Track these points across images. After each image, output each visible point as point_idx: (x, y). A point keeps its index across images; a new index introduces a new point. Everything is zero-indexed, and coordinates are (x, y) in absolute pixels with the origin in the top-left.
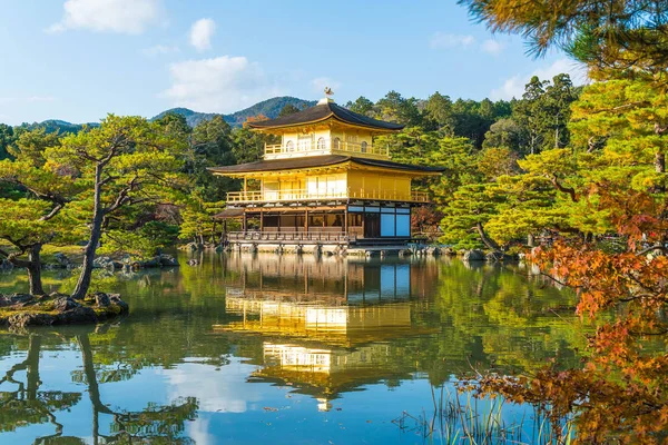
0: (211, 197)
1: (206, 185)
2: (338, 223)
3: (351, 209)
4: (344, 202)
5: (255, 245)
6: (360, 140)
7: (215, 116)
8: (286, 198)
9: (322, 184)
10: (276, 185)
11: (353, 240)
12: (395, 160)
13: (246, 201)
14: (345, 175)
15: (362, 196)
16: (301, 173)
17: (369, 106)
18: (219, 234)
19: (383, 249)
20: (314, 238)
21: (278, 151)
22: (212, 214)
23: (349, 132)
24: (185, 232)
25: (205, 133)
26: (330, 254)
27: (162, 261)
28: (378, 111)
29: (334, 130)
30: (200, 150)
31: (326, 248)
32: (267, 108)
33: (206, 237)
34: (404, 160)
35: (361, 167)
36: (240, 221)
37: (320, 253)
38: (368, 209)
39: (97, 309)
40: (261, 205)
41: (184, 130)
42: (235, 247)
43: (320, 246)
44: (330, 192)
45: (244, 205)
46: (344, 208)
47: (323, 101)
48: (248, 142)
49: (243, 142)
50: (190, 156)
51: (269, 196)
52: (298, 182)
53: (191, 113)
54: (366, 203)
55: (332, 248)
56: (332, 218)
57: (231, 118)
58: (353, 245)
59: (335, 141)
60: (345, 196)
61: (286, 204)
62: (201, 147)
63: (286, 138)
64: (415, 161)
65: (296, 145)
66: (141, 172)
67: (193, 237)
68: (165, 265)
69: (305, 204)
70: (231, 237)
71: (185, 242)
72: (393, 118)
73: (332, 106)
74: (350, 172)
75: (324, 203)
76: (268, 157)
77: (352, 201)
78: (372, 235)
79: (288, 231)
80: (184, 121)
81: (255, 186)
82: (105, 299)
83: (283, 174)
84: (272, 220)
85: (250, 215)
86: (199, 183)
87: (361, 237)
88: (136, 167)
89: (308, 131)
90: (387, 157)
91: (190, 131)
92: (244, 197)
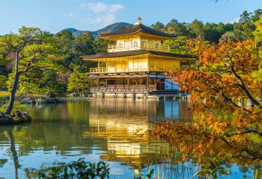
0: (83, 71)
1: (81, 65)
2: (144, 83)
3: (150, 76)
4: (146, 73)
5: (103, 94)
6: (155, 42)
7: (86, 32)
8: (119, 70)
9: (136, 64)
10: (114, 64)
11: (151, 91)
12: (173, 52)
13: (99, 73)
14: (147, 60)
15: (155, 70)
16: (125, 59)
17: (161, 26)
18: (87, 89)
19: (165, 96)
20: (132, 90)
21: (115, 48)
22: (83, 79)
23: (149, 38)
24: (70, 87)
25: (81, 40)
26: (139, 98)
27: (56, 100)
28: (166, 29)
29: (142, 37)
30: (78, 48)
31: (137, 95)
32: (113, 28)
33: (80, 90)
34: (178, 52)
35: (155, 56)
36: (96, 82)
37: (135, 97)
38: (158, 76)
39: (15, 119)
40: (106, 74)
41: (71, 38)
42: (94, 95)
43: (135, 94)
44: (140, 68)
45: (98, 75)
46: (146, 76)
47: (137, 23)
48: (102, 44)
49: (99, 44)
50: (73, 51)
51: (111, 70)
52: (125, 63)
53: (75, 30)
54: (158, 73)
55: (140, 95)
56: (141, 81)
57: (95, 33)
58: (151, 94)
59: (142, 43)
60: (147, 70)
61: (119, 74)
62: (79, 47)
63: (119, 42)
64: (183, 53)
65: (124, 45)
66: (37, 54)
67: (74, 90)
68: (57, 102)
69: (127, 74)
70: (92, 90)
71: (70, 92)
72: (173, 32)
73: (141, 26)
74: (150, 58)
75: (137, 73)
76: (110, 51)
77: (150, 73)
78: (160, 89)
79: (120, 87)
80: (71, 34)
81: (104, 65)
82: (19, 114)
83: (117, 59)
84: (112, 82)
85: (101, 79)
86: (78, 64)
87: (155, 90)
88: (35, 52)
89: (129, 38)
90: (168, 50)
91: (74, 39)
92: (98, 70)
